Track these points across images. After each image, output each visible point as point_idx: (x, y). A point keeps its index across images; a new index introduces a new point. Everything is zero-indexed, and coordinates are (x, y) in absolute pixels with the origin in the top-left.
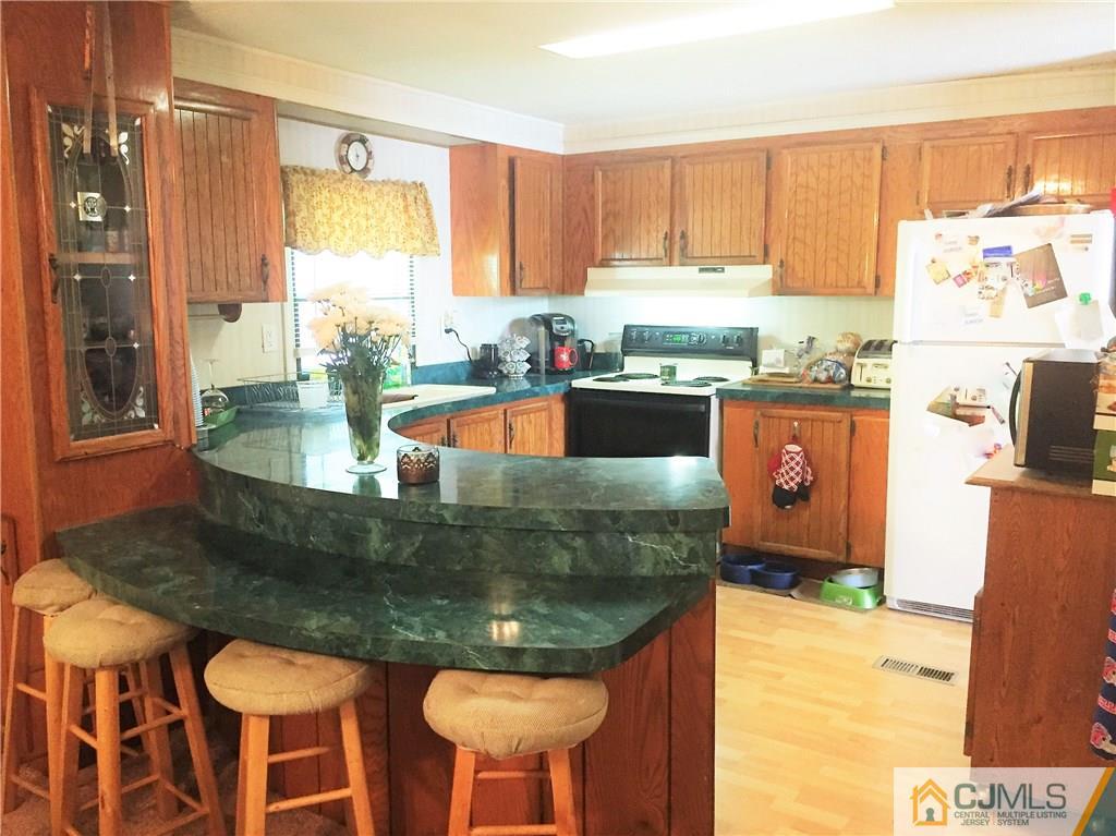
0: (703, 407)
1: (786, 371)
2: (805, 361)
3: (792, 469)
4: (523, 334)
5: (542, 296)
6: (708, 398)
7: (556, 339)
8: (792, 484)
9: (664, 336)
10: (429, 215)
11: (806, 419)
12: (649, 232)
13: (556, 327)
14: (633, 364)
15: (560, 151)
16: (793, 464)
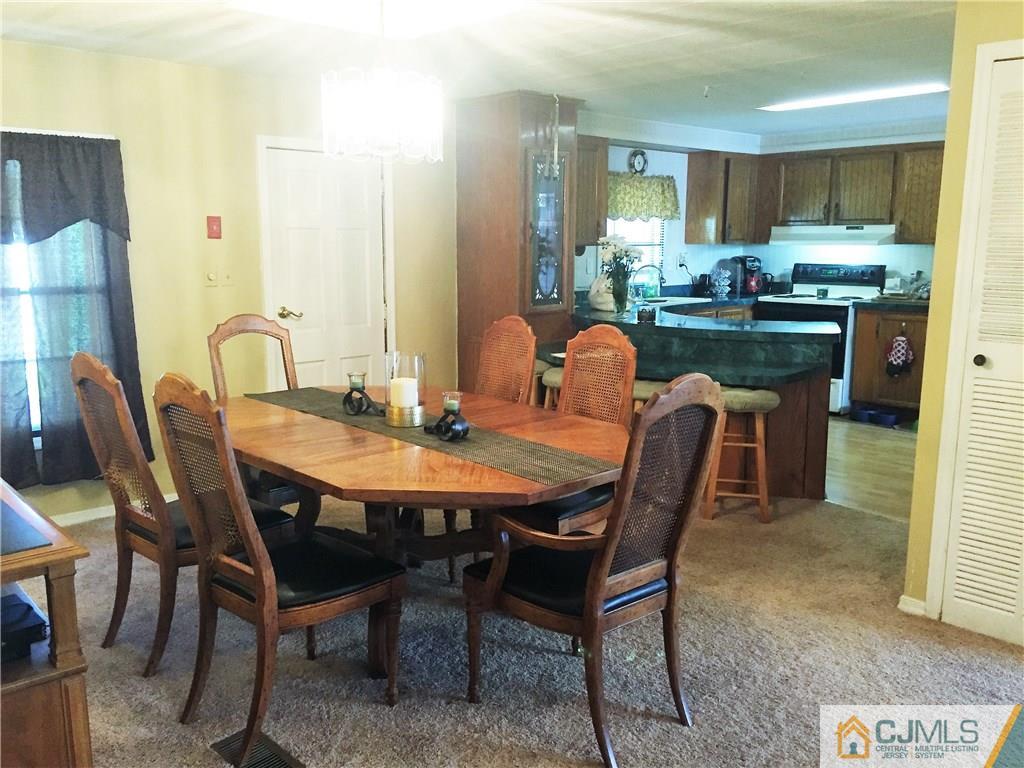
0: (843, 313)
1: (901, 292)
2: (915, 285)
3: (899, 351)
4: (725, 269)
5: (740, 245)
6: (848, 307)
7: (749, 273)
8: (899, 361)
9: (821, 270)
10: (675, 196)
11: (910, 321)
12: (814, 204)
13: (749, 264)
14: (798, 289)
15: (757, 152)
16: (899, 348)
